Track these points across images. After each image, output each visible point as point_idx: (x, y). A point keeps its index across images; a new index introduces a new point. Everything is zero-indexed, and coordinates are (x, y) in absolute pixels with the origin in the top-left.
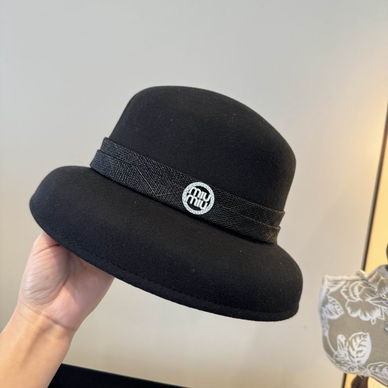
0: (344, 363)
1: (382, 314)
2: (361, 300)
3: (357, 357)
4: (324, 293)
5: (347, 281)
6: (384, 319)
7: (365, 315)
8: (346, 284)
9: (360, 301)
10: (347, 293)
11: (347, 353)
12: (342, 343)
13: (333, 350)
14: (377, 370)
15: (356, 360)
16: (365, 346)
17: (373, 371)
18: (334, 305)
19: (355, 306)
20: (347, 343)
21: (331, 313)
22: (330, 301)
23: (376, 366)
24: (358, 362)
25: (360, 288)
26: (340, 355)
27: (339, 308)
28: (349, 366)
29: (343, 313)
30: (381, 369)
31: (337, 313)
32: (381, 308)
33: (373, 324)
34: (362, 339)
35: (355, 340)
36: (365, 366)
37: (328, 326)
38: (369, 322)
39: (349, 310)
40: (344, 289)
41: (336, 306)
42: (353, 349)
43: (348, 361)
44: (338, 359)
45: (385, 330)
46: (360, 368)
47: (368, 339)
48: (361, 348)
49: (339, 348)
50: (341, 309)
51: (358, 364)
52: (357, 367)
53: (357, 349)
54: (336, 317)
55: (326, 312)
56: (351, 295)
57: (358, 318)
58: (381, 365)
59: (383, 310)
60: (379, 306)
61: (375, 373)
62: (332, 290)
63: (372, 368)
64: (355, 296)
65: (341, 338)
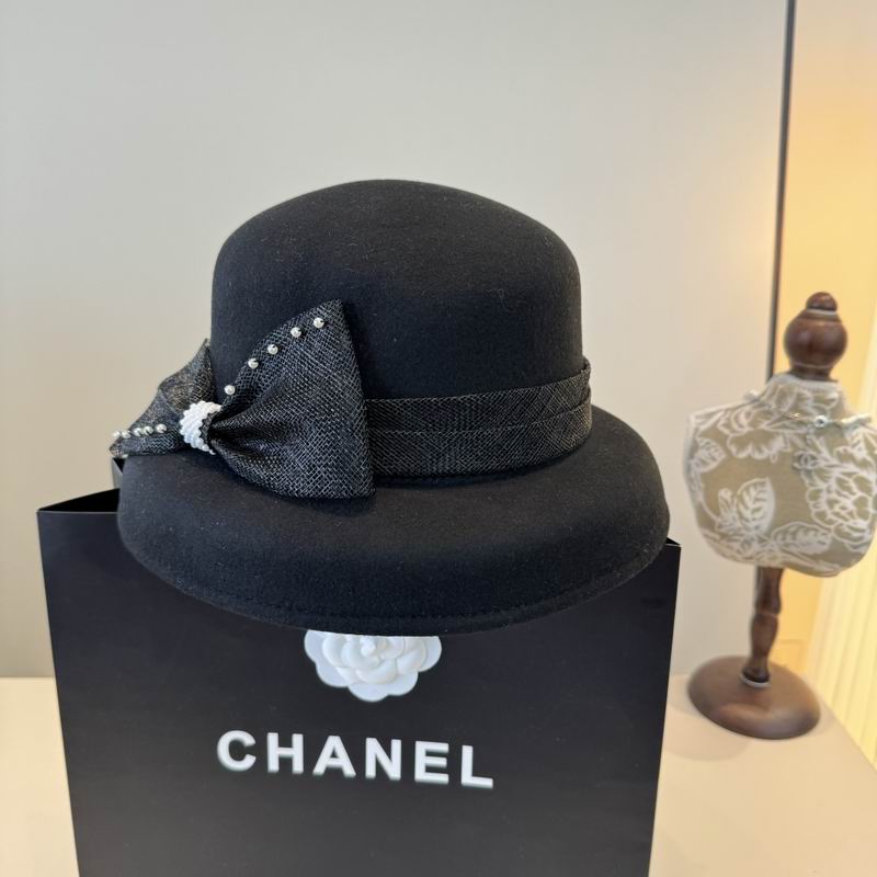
0: (734, 535)
1: (785, 442)
2: (751, 429)
3: (754, 519)
4: (691, 435)
5: (727, 410)
6: (789, 450)
7: (760, 451)
8: (723, 415)
9: (749, 433)
10: (728, 425)
11: (737, 516)
12: (727, 502)
13: (713, 516)
14: (789, 539)
15: (752, 524)
16: (764, 500)
17: (781, 543)
18: (708, 449)
19: (741, 442)
20: (736, 500)
21: (704, 463)
22: (702, 444)
23: (785, 532)
24: (757, 528)
25: (748, 415)
26: (725, 521)
27: (716, 451)
28: (742, 539)
29: (724, 456)
30: (794, 534)
31: (714, 459)
32: (783, 434)
33: (773, 461)
34: (759, 488)
35: (748, 493)
36: (768, 534)
37: (702, 485)
38: (767, 461)
39: (733, 449)
40: (722, 422)
41: (713, 450)
42: (746, 508)
43: (739, 529)
44: (723, 530)
45: (794, 468)
46: (761, 541)
47: (769, 487)
48: (758, 505)
49: (722, 510)
50: (721, 450)
51: (757, 532)
52: (756, 538)
53: (752, 506)
54: (713, 465)
55: (697, 465)
56: (735, 426)
57: (749, 458)
58: (792, 529)
59: (787, 436)
60: (781, 431)
61: (787, 545)
62: (703, 428)
63: (780, 537)
64: (741, 426)
65: (725, 494)
